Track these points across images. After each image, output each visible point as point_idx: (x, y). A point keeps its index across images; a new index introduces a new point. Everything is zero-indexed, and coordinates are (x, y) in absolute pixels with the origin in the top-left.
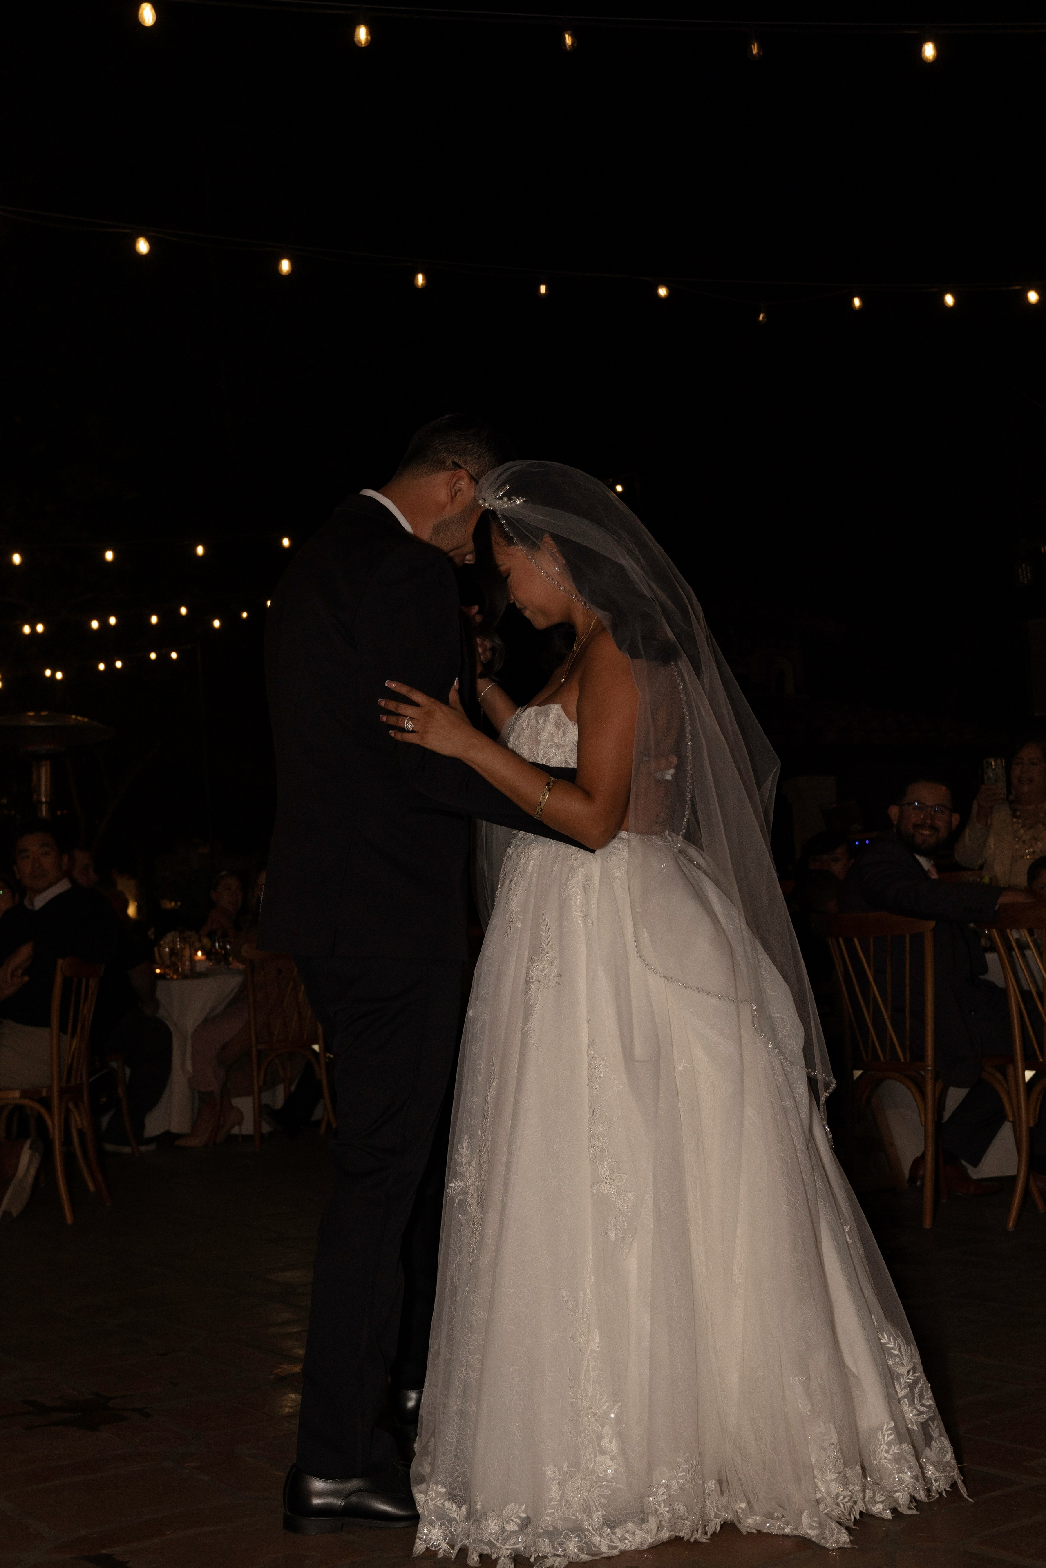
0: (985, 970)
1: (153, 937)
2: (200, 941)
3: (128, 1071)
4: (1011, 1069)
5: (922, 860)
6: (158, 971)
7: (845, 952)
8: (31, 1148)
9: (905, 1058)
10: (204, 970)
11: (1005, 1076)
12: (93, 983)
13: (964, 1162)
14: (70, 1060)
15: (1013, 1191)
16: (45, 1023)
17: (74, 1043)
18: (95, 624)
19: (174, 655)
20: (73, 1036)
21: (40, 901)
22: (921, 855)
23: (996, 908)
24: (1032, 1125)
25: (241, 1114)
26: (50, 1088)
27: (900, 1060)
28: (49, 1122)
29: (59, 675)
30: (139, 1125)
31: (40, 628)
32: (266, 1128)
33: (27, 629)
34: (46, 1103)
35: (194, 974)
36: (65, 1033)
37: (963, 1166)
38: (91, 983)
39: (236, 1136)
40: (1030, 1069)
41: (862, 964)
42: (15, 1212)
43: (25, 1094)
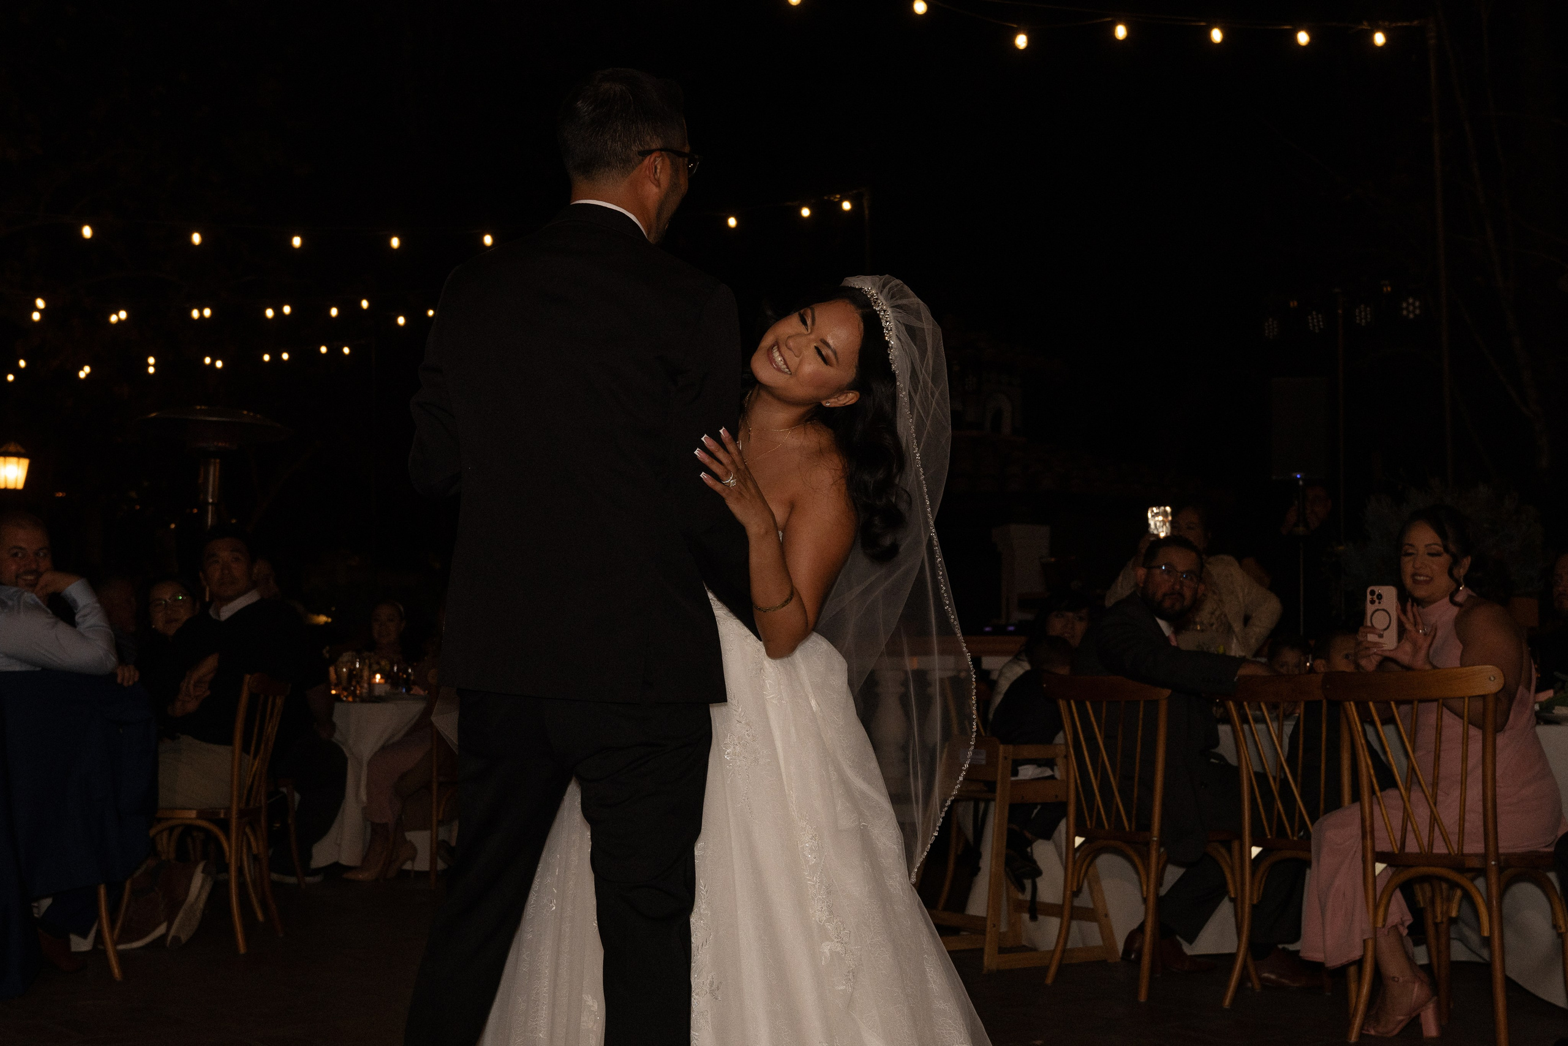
0: (1216, 742)
1: (327, 656)
2: (378, 663)
3: (297, 796)
4: (1236, 845)
5: (1162, 624)
6: (333, 692)
7: (1076, 715)
8: (203, 872)
9: (1130, 828)
10: (383, 694)
11: (1229, 850)
12: (279, 702)
13: (1178, 938)
14: (251, 780)
15: (1230, 970)
16: (228, 741)
17: (256, 764)
18: (270, 313)
19: (346, 350)
20: (255, 758)
21: (226, 612)
22: (1161, 618)
23: (1235, 680)
24: (1255, 902)
25: (415, 849)
26: (228, 810)
27: (1125, 828)
28: (225, 845)
29: (219, 364)
30: (307, 856)
31: (207, 312)
32: (441, 865)
33: (195, 314)
34: (224, 825)
35: (372, 698)
36: (248, 753)
37: (1179, 942)
38: (277, 700)
39: (408, 872)
40: (1258, 845)
41: (1093, 729)
42: (184, 938)
43: (202, 814)
